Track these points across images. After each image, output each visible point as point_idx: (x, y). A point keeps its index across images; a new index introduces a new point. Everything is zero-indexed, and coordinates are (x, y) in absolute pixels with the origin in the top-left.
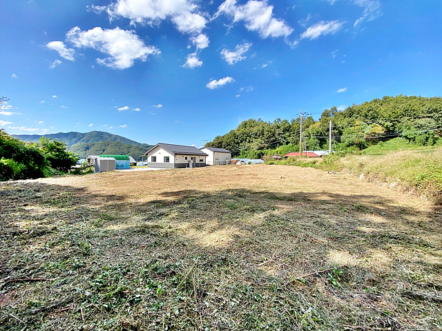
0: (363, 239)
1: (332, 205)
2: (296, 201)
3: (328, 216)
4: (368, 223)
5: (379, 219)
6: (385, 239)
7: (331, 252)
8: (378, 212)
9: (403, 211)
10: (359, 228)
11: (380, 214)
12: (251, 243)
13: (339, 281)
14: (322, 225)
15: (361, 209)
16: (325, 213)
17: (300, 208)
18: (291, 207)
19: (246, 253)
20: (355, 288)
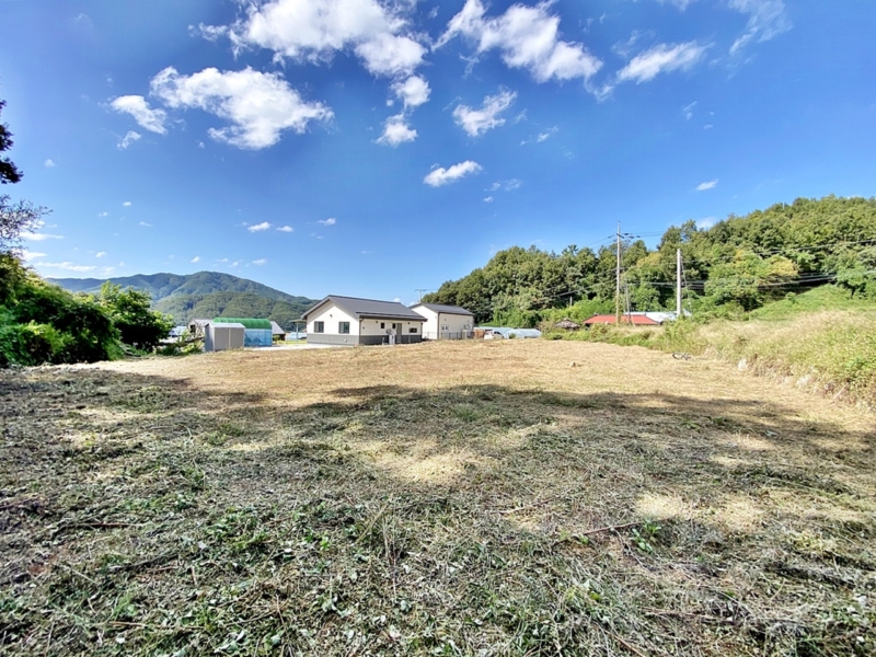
0: (716, 477)
1: (667, 417)
2: (597, 408)
3: (654, 436)
4: (733, 451)
5: (758, 444)
6: (758, 477)
7: (647, 496)
8: (761, 432)
9: (813, 430)
10: (712, 458)
11: (763, 434)
12: (496, 478)
13: (652, 543)
14: (640, 450)
15: (725, 425)
16: (650, 432)
17: (601, 420)
18: (583, 419)
19: (484, 493)
20: (681, 556)
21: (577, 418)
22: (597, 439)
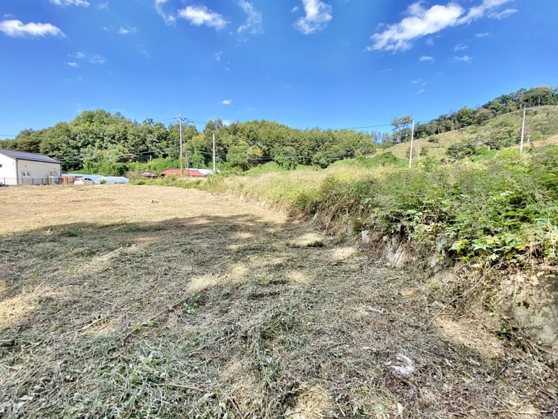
0: (229, 257)
1: (207, 229)
3: (200, 241)
4: (236, 241)
5: (246, 235)
6: (246, 252)
7: (194, 279)
8: (247, 229)
9: (266, 225)
10: (228, 247)
11: (248, 230)
13: (195, 307)
14: (191, 251)
15: (234, 228)
16: (198, 239)
20: (210, 308)
21: (152, 238)
22: (164, 250)
